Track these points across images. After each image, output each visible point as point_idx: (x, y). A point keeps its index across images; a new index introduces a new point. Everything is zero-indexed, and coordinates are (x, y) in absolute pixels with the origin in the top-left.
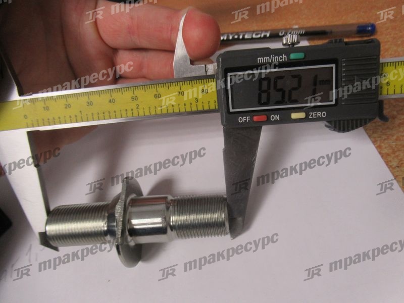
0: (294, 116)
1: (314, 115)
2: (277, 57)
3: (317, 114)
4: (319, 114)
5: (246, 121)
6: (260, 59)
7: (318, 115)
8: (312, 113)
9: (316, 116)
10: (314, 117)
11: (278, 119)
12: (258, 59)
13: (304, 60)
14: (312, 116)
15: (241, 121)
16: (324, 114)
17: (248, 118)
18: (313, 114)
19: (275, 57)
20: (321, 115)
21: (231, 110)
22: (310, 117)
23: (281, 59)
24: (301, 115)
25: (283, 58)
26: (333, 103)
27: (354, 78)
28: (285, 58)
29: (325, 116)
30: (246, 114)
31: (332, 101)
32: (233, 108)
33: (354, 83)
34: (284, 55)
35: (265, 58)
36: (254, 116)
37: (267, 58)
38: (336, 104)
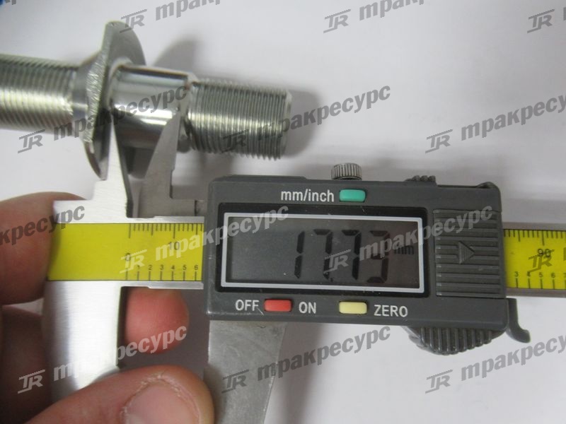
0: (346, 308)
1: (384, 310)
2: (317, 194)
3: (389, 309)
4: (393, 310)
5: (250, 309)
6: (286, 193)
7: (392, 311)
8: (379, 306)
9: (389, 313)
10: (384, 315)
11: (314, 311)
12: (283, 193)
13: (365, 204)
14: (380, 312)
15: (240, 307)
16: (404, 311)
17: (254, 304)
18: (381, 309)
19: (314, 194)
20: (398, 312)
21: (224, 284)
22: (376, 314)
23: (323, 197)
24: (359, 308)
25: (326, 197)
26: (421, 290)
27: (457, 246)
28: (331, 196)
29: (406, 315)
30: (252, 294)
31: (418, 286)
32: (228, 280)
33: (457, 255)
34: (329, 191)
35: (294, 193)
36: (266, 300)
37: (298, 194)
38: (426, 294)
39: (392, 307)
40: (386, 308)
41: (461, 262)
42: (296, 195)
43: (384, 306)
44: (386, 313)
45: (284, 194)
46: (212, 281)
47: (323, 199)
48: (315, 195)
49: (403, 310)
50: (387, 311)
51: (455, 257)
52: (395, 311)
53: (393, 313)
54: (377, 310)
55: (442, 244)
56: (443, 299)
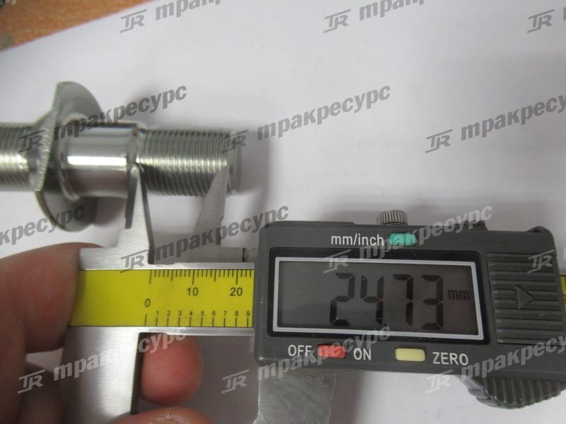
0: (403, 355)
1: (443, 358)
2: (367, 238)
3: (448, 356)
4: (453, 357)
6: (336, 238)
7: (451, 358)
8: (438, 354)
9: (448, 361)
10: (443, 363)
12: (332, 237)
13: (416, 248)
14: (439, 359)
16: (464, 360)
18: (440, 356)
19: (363, 238)
20: (458, 360)
21: (276, 328)
22: (435, 362)
23: (373, 241)
24: (416, 355)
25: (376, 241)
26: (480, 337)
27: (515, 290)
28: (380, 240)
29: (467, 363)
30: (304, 339)
31: (476, 333)
32: (280, 325)
33: (516, 300)
34: (378, 235)
35: (344, 238)
36: (319, 345)
37: (348, 238)
38: (486, 340)
39: (451, 354)
40: (444, 356)
41: (520, 307)
42: (346, 239)
43: (442, 354)
44: (445, 361)
45: (334, 239)
46: (264, 325)
47: (373, 243)
48: (365, 239)
49: (464, 358)
50: (447, 358)
51: (513, 302)
52: (455, 359)
53: (453, 361)
54: (436, 358)
55: (498, 288)
56: (505, 346)
